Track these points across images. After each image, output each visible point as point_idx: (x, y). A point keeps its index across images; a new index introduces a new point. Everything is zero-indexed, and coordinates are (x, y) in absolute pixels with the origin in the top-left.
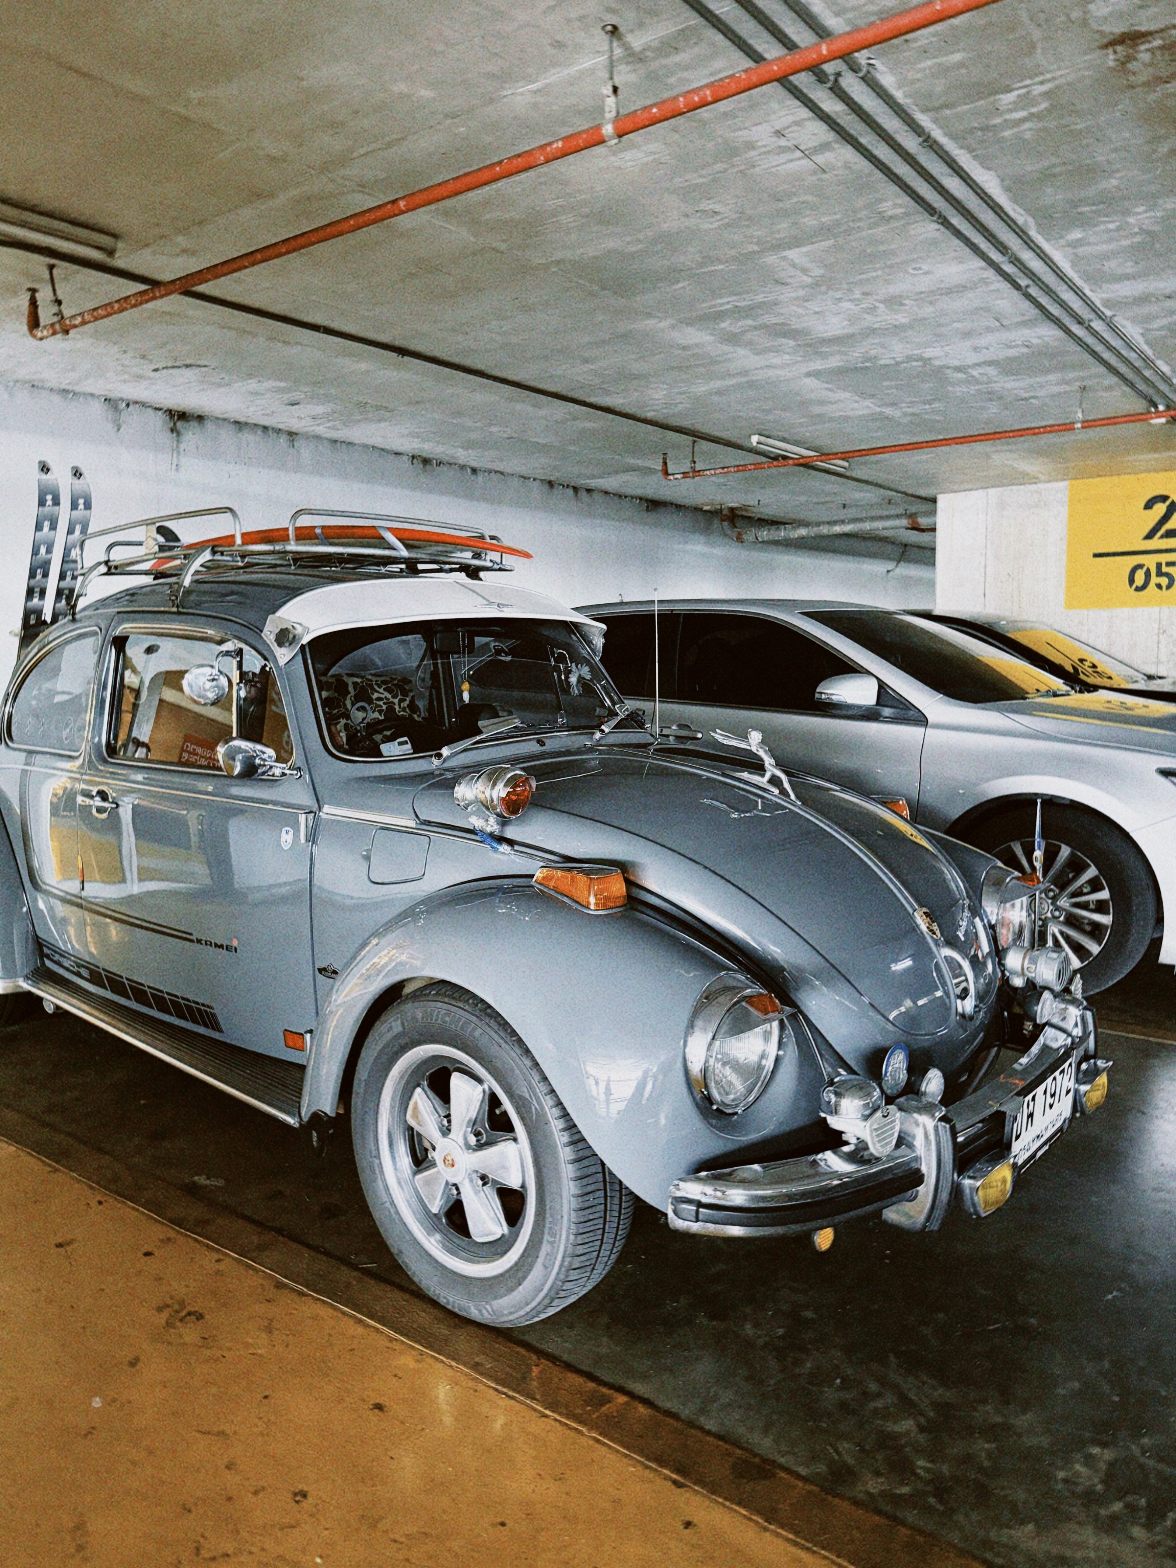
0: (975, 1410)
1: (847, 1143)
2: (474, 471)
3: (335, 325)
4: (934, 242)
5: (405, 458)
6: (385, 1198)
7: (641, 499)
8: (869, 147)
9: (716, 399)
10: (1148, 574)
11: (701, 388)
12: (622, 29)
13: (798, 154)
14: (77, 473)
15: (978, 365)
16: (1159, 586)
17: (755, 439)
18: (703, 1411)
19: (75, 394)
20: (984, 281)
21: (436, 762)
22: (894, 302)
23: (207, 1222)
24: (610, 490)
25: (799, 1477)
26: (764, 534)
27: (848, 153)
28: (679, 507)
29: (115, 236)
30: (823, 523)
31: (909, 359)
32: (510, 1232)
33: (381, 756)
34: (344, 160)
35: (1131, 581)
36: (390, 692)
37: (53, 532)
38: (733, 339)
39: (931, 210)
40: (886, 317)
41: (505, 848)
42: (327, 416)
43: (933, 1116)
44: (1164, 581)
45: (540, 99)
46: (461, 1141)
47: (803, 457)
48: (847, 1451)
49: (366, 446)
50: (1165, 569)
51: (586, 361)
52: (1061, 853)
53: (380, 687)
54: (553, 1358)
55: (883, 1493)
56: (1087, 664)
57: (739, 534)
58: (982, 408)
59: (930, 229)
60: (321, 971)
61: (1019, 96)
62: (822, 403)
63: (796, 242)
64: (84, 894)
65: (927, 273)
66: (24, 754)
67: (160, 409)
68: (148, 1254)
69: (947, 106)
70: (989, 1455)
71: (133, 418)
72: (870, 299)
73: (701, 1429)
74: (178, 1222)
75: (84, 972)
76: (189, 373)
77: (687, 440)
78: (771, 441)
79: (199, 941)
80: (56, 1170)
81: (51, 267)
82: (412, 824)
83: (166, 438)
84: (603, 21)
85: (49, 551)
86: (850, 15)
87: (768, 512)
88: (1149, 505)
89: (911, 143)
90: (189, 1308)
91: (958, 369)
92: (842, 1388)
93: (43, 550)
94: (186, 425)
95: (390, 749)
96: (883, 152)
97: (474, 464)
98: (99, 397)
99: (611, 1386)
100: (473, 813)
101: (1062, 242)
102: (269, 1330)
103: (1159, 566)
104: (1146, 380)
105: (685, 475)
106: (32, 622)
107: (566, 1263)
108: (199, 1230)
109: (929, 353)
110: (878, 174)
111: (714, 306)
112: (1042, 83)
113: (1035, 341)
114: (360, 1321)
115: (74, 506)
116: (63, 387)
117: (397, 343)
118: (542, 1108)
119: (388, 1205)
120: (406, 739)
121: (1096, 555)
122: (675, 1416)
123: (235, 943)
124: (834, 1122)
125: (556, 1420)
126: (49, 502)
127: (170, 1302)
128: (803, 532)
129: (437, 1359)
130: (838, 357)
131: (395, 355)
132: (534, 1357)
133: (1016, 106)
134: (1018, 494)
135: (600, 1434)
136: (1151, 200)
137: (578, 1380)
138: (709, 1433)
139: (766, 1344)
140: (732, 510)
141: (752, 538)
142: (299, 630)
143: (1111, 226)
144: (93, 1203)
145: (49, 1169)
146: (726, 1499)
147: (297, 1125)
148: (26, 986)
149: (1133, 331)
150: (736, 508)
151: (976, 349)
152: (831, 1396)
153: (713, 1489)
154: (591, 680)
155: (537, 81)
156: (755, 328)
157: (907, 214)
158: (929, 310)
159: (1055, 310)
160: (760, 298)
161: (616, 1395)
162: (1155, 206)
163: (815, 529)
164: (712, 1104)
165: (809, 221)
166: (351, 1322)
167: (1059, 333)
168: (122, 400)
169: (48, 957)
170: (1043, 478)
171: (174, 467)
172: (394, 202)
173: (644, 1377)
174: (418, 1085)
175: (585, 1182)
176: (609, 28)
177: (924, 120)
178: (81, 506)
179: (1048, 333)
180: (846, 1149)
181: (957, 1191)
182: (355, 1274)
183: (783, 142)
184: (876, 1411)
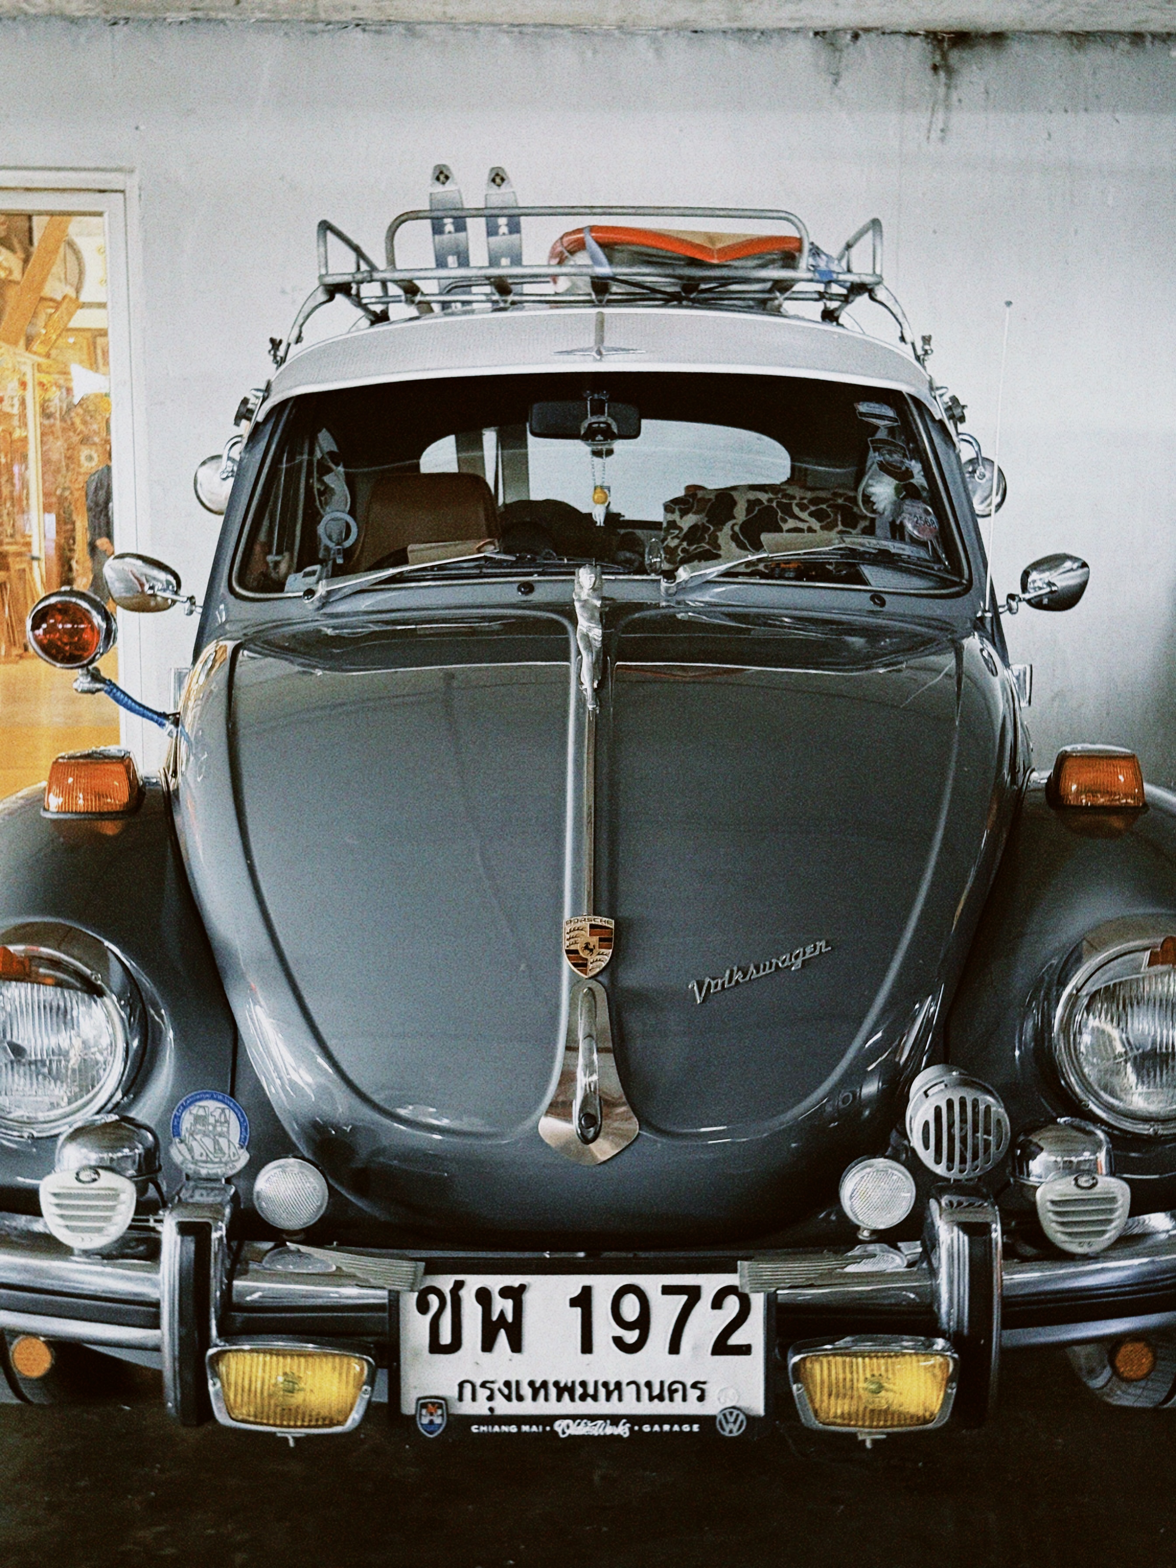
36: (819, 519)
41: (170, 729)
53: (803, 508)
67: (916, 35)
71: (865, 58)
94: (967, 54)
95: (294, 582)
115: (492, 229)
126: (449, 228)
142: (260, 398)
168: (846, 29)
171: (935, 135)
178: (504, 229)
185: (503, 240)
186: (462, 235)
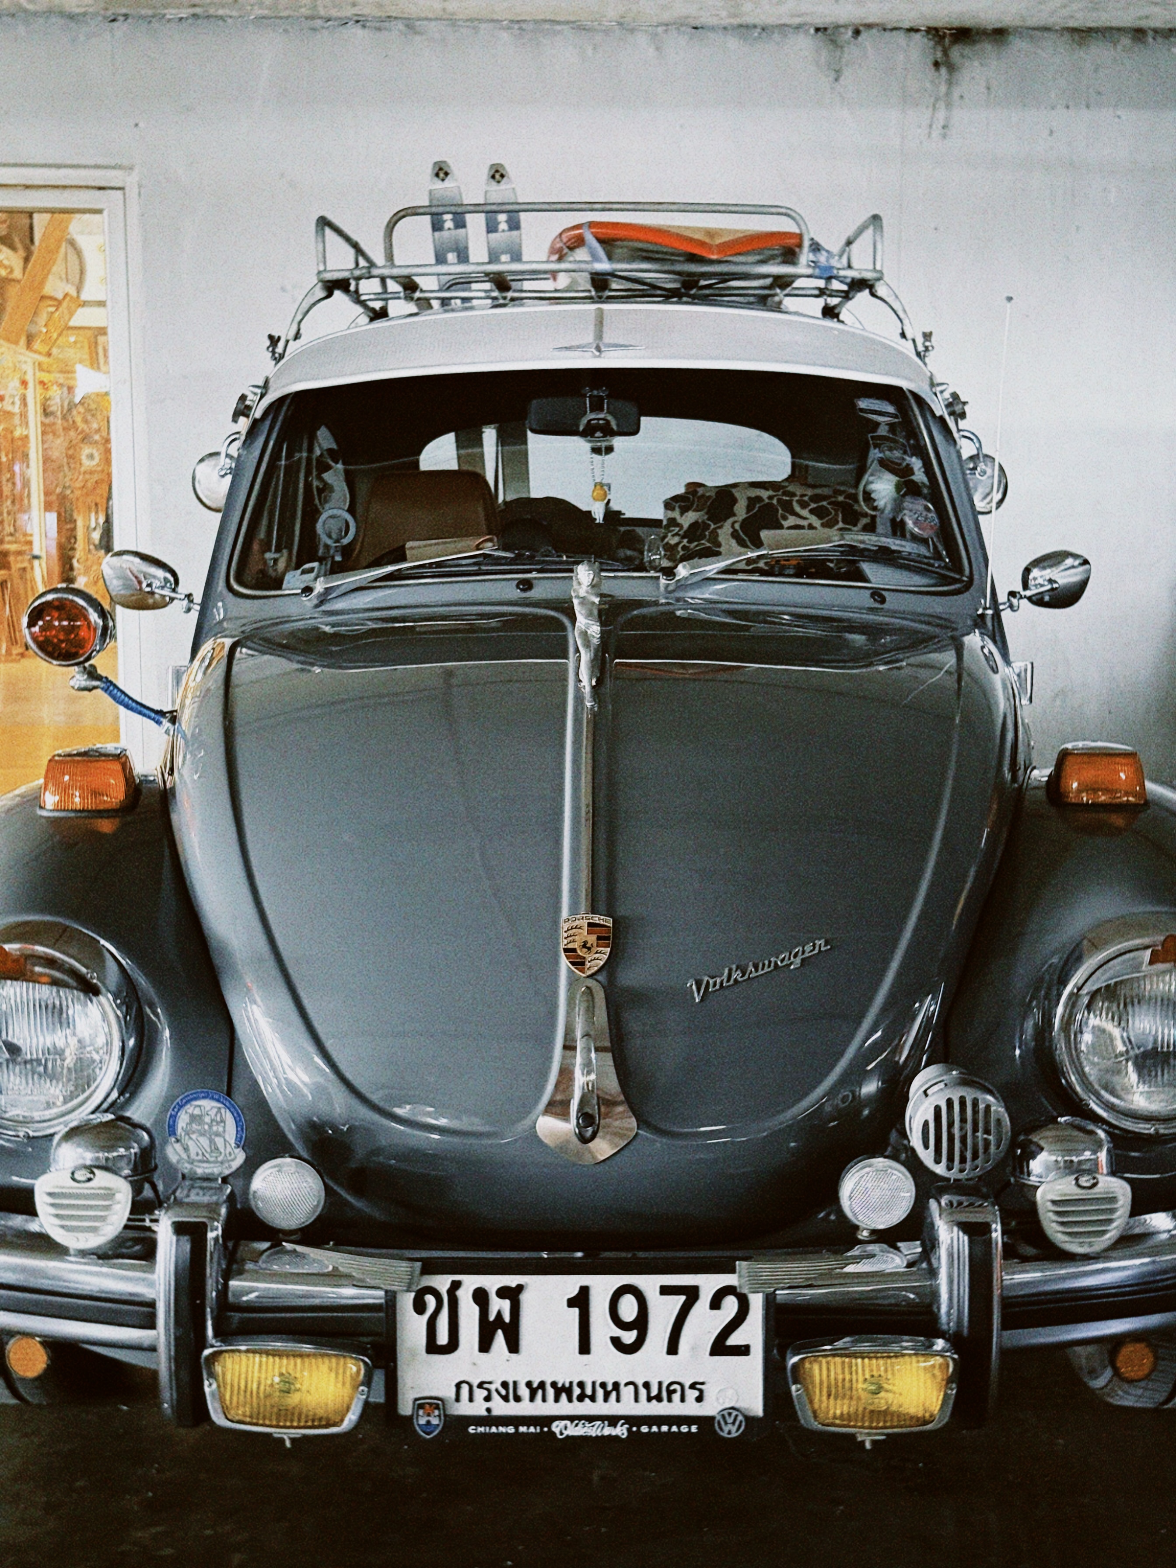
36: (820, 517)
53: (803, 505)
67: (917, 30)
71: (867, 55)
83: (926, 80)
95: (293, 579)
115: (491, 226)
126: (449, 225)
168: (845, 25)
171: (938, 130)
178: (504, 226)
185: (503, 237)
186: (462, 231)
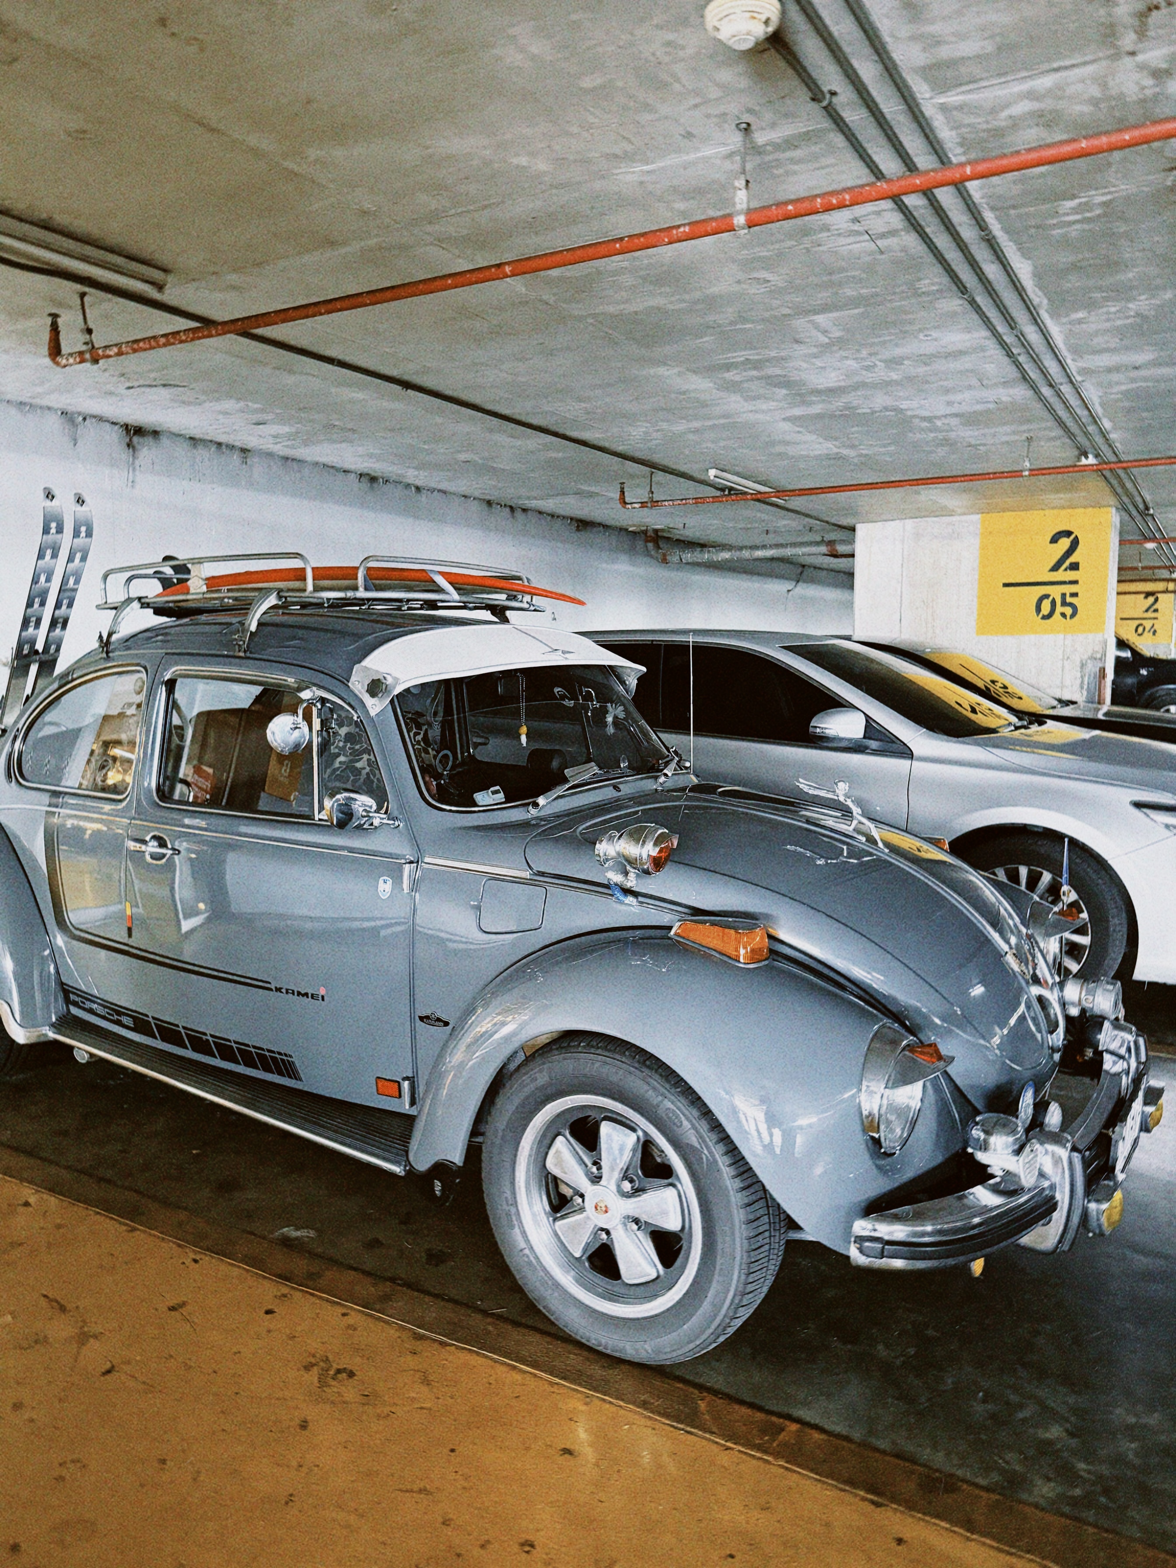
0: (1111, 1413)
1: (992, 1176)
2: (418, 489)
3: (348, 359)
4: (953, 315)
5: (353, 475)
6: (522, 1245)
7: (572, 519)
8: (931, 236)
9: (691, 437)
10: (1053, 603)
11: (680, 427)
12: (753, 127)
13: (867, 237)
14: (80, 501)
15: (945, 416)
16: (1063, 615)
17: (712, 473)
18: (871, 1432)
19: (31, 405)
20: (983, 349)
21: (533, 811)
22: (894, 362)
23: (319, 1275)
24: (543, 509)
25: (982, 1488)
26: (688, 556)
27: (911, 240)
28: (606, 527)
29: (165, 271)
30: (746, 547)
31: (886, 409)
32: (666, 1273)
33: (475, 805)
34: (433, 217)
35: (1038, 609)
37: (54, 561)
38: (733, 387)
39: (962, 289)
40: (881, 373)
41: (630, 900)
42: (290, 437)
43: (1065, 1147)
44: (1068, 611)
45: (645, 178)
46: (614, 1188)
47: (760, 493)
48: (1013, 1461)
49: (316, 464)
50: (1069, 599)
51: (580, 400)
52: (1043, 879)
54: (715, 1392)
55: (1061, 1497)
56: (999, 685)
57: (664, 555)
58: (931, 452)
59: (954, 303)
60: (421, 1019)
61: (1080, 204)
62: (787, 443)
63: (825, 309)
64: (130, 942)
65: (936, 340)
66: (48, 795)
67: (117, 424)
68: (268, 1312)
69: (1014, 207)
70: (1137, 1454)
71: (90, 432)
72: (873, 359)
73: (876, 1450)
74: (286, 1278)
75: (126, 1020)
76: (164, 392)
77: (646, 470)
78: (725, 475)
79: (278, 990)
80: (134, 1230)
81: (83, 295)
82: (527, 874)
83: (124, 455)
84: (739, 118)
85: (48, 580)
86: (964, 130)
87: (690, 534)
88: (1054, 540)
89: (968, 233)
90: (335, 1366)
91: (924, 419)
92: (984, 1401)
93: (43, 579)
94: (141, 440)
95: (483, 798)
96: (942, 241)
97: (419, 483)
98: (56, 410)
99: (780, 1415)
100: (610, 869)
101: (1064, 320)
102: (426, 1382)
103: (1064, 595)
104: (1086, 434)
105: (643, 504)
106: (25, 652)
107: (737, 1301)
108: (310, 1283)
109: (904, 405)
110: (930, 259)
111: (729, 358)
112: (1103, 194)
113: (1004, 399)
114: (515, 1368)
115: (76, 534)
116: (21, 399)
117: (406, 377)
118: (713, 1156)
119: (527, 1251)
120: (498, 788)
121: (1006, 585)
122: (847, 1439)
123: (322, 991)
124: (981, 1157)
125: (740, 1451)
126: (53, 531)
127: (313, 1360)
128: (726, 555)
129: (604, 1400)
130: (820, 406)
131: (400, 388)
132: (696, 1392)
133: (1075, 211)
134: (932, 525)
135: (787, 1462)
136: (1152, 290)
137: (744, 1411)
138: (884, 1452)
139: (904, 1362)
140: (656, 531)
141: (676, 559)
142: (390, 681)
143: (1113, 309)
144: (188, 1262)
145: (125, 1228)
146: (924, 1514)
147: (403, 1174)
148: (52, 1035)
149: (1092, 394)
150: (662, 530)
151: (949, 403)
152: (979, 1409)
153: (910, 1506)
154: (624, 719)
155: (653, 163)
156: (758, 378)
157: (940, 291)
158: (922, 370)
159: (1034, 374)
160: (773, 354)
161: (787, 1423)
162: (1153, 297)
163: (738, 553)
164: (881, 1147)
165: (849, 292)
166: (504, 1369)
167: (1030, 393)
168: (79, 414)
169: (76, 1004)
170: (959, 511)
171: (130, 484)
172: (498, 266)
173: (805, 1404)
174: (559, 1134)
175: (755, 1224)
176: (744, 126)
177: (989, 216)
178: (83, 534)
179: (1021, 393)
180: (992, 1182)
181: (1085, 1215)
182: (489, 1320)
183: (856, 227)
184: (1024, 1421)
185: (80, 541)
186: (59, 536)
